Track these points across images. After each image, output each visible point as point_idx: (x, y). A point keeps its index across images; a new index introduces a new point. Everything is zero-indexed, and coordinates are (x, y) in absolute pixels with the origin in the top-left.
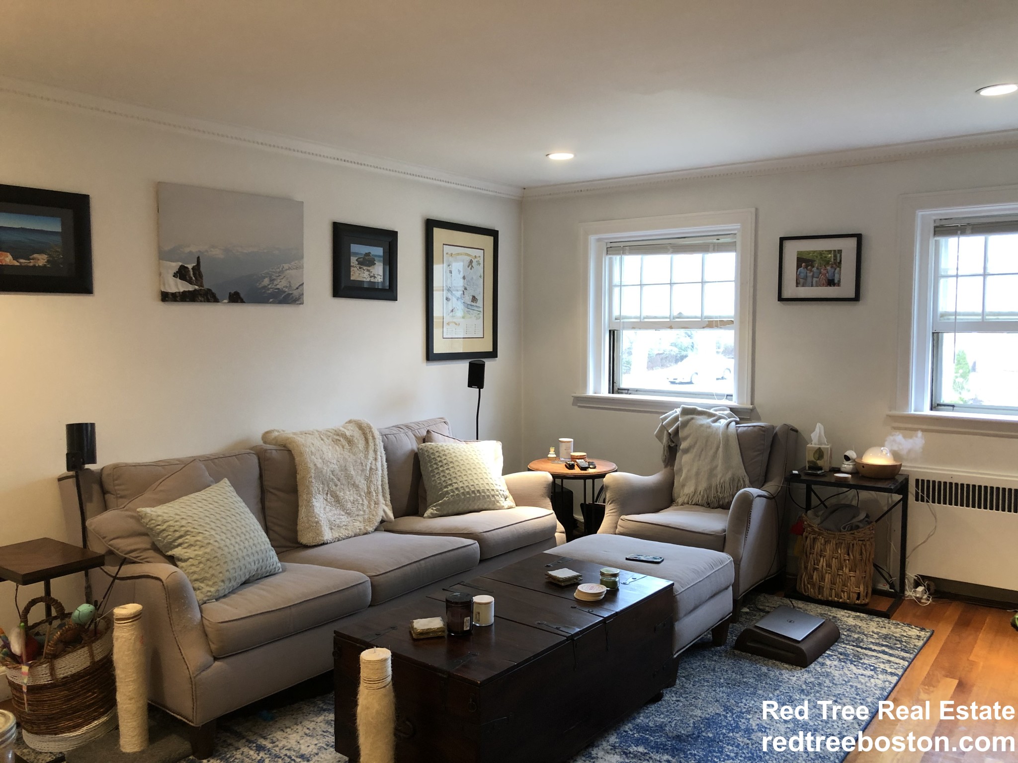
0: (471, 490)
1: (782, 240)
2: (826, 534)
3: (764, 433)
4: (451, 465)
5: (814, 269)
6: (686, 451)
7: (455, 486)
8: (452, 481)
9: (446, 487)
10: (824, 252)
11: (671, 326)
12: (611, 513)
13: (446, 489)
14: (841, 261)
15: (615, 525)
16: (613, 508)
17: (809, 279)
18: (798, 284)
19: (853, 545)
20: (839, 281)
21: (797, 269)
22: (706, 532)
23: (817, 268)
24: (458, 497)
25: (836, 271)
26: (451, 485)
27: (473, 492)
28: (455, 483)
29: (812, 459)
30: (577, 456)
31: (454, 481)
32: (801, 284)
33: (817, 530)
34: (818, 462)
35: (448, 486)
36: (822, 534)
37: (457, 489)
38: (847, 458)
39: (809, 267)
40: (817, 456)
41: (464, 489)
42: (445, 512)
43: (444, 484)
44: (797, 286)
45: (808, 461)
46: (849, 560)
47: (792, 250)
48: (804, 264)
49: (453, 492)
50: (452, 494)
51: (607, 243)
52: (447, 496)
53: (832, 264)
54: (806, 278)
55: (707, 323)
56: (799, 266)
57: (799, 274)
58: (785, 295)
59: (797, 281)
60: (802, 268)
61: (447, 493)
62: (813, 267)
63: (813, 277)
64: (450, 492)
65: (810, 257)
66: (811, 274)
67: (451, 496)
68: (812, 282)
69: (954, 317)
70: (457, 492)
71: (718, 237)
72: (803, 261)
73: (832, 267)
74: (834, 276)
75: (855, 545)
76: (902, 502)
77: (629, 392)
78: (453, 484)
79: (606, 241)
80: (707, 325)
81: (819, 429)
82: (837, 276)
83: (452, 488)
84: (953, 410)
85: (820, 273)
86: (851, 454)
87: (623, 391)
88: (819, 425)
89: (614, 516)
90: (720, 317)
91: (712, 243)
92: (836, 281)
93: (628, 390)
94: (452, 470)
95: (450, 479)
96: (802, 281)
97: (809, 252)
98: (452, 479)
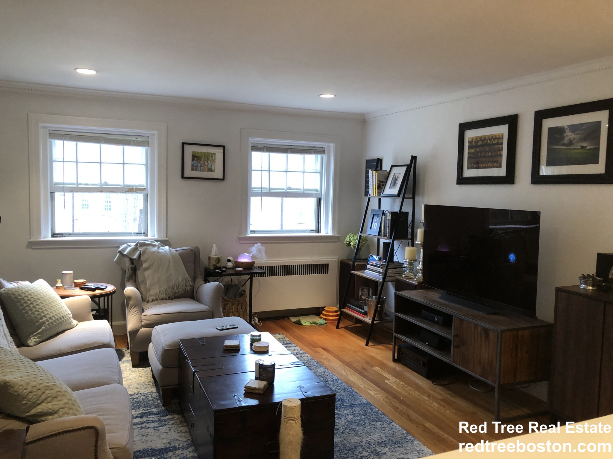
0: (58, 317)
1: (183, 144)
2: (232, 301)
3: (192, 252)
4: (39, 301)
5: (201, 162)
6: (147, 269)
7: (48, 316)
8: (44, 313)
9: (41, 318)
10: (206, 153)
11: (102, 191)
12: (136, 313)
13: (41, 321)
14: (215, 159)
15: (140, 320)
16: (137, 309)
17: (199, 167)
18: (192, 170)
19: (243, 303)
20: (214, 169)
21: (192, 162)
22: (203, 310)
23: (203, 162)
24: (52, 324)
25: (213, 164)
26: (44, 316)
27: (60, 318)
28: (48, 314)
29: (214, 263)
30: (83, 282)
31: (46, 313)
32: (194, 169)
33: (227, 299)
34: (218, 264)
35: (43, 318)
36: (229, 301)
37: (50, 318)
38: (229, 261)
39: (199, 161)
40: (217, 262)
41: (54, 317)
42: (44, 338)
43: (39, 317)
44: (192, 171)
45: (213, 265)
46: (242, 311)
47: (189, 150)
48: (195, 159)
49: (48, 321)
50: (47, 323)
51: (49, 130)
52: (44, 325)
53: (211, 160)
54: (197, 167)
55: (128, 189)
56: (193, 160)
57: (193, 164)
58: (185, 175)
59: (192, 167)
60: (195, 161)
61: (44, 323)
62: (201, 161)
63: (201, 166)
64: (46, 322)
65: (199, 155)
66: (200, 164)
67: (47, 324)
68: (200, 169)
69: (261, 190)
70: (51, 321)
71: (137, 137)
72: (195, 157)
73: (210, 162)
74: (212, 166)
75: (244, 303)
76: (249, 280)
77: (63, 235)
78: (46, 315)
79: (50, 129)
80: (128, 190)
81: (215, 247)
82: (213, 167)
83: (46, 318)
84: (255, 233)
85: (205, 164)
86: (230, 258)
87: (59, 235)
88: (214, 245)
89: (139, 315)
90: (135, 186)
91: (133, 140)
92: (213, 169)
93: (62, 234)
94: (41, 305)
95: (42, 312)
96: (194, 168)
97: (198, 153)
98: (44, 311)
